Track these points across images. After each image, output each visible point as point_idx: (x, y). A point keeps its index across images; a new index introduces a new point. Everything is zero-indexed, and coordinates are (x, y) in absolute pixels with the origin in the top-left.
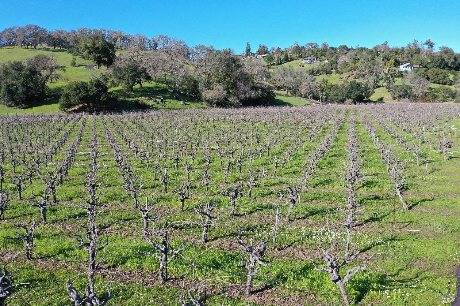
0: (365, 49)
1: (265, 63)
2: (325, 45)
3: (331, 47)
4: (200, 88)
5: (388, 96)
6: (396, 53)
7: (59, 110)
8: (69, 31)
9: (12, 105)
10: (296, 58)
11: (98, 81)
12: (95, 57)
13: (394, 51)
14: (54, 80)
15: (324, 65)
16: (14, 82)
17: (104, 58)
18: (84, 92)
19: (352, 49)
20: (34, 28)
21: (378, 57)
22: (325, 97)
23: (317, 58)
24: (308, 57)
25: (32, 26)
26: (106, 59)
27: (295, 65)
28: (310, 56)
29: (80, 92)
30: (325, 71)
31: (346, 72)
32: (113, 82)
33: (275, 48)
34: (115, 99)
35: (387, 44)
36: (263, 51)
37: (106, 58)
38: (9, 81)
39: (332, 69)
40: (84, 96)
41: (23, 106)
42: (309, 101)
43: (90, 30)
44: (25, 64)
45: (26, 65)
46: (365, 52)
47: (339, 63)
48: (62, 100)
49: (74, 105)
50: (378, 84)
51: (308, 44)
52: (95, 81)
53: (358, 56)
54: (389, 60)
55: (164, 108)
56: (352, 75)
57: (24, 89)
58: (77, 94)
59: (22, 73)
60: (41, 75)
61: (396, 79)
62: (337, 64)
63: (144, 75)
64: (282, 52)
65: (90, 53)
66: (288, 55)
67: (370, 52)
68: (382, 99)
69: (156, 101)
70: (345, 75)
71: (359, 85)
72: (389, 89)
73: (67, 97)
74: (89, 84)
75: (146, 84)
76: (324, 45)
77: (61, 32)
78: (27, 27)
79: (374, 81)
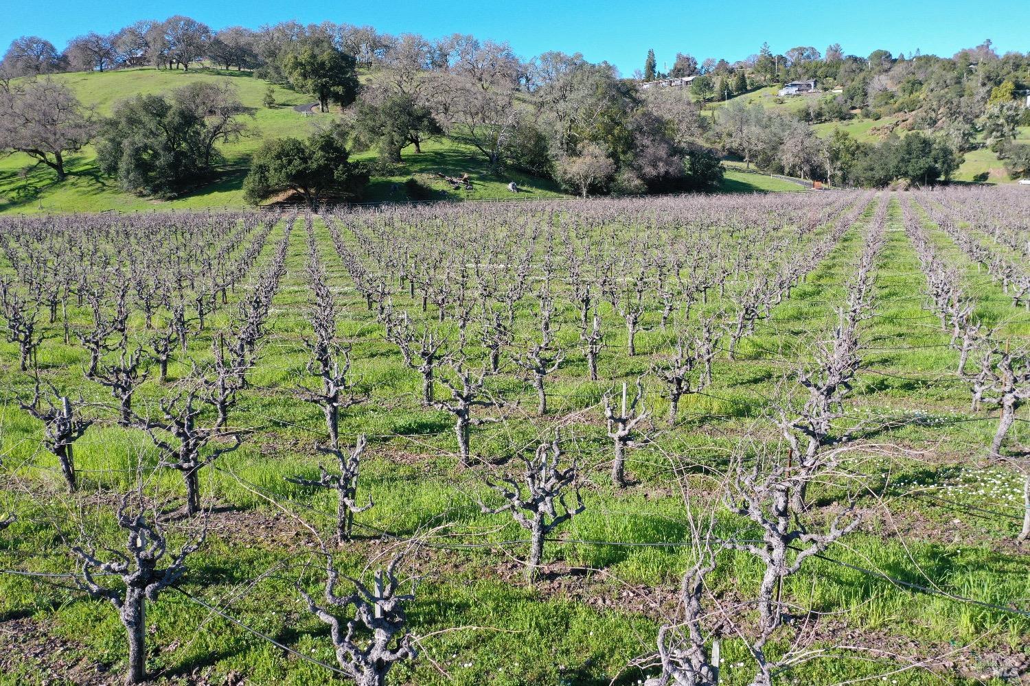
0: (937, 60)
1: (691, 96)
2: (835, 51)
3: (850, 57)
4: (551, 152)
5: (998, 171)
6: (1017, 67)
7: (243, 203)
8: (255, 29)
9: (145, 192)
10: (765, 84)
11: (328, 136)
12: (316, 86)
13: (1011, 61)
14: (231, 137)
15: (835, 98)
16: (148, 141)
17: (335, 88)
18: (297, 162)
19: (902, 59)
20: (185, 24)
21: (971, 77)
22: (839, 173)
23: (815, 83)
24: (793, 80)
25: (181, 19)
26: (340, 89)
27: (764, 100)
28: (799, 78)
29: (290, 162)
30: (837, 112)
31: (890, 114)
32: (356, 140)
33: (713, 61)
34: (364, 177)
35: (991, 47)
36: (685, 67)
37: (340, 87)
38: (139, 139)
39: (854, 108)
40: (298, 171)
41: (169, 195)
42: (800, 182)
43: (300, 27)
44: (170, 101)
45: (173, 102)
46: (937, 66)
47: (871, 91)
48: (250, 182)
49: (276, 192)
50: (972, 140)
51: (794, 50)
52: (322, 137)
53: (920, 77)
54: (998, 83)
55: (471, 197)
56: (903, 121)
57: (170, 157)
58: (282, 167)
59: (166, 121)
60: (203, 125)
61: (1018, 129)
62: (866, 95)
63: (426, 123)
64: (731, 71)
65: (305, 76)
66: (746, 76)
67: (951, 65)
68: (984, 177)
69: (452, 182)
70: (886, 121)
71: (926, 143)
72: (1001, 154)
73: (262, 173)
74: (307, 143)
75: (430, 145)
76: (832, 52)
77: (239, 33)
78: (169, 22)
79: (963, 133)
